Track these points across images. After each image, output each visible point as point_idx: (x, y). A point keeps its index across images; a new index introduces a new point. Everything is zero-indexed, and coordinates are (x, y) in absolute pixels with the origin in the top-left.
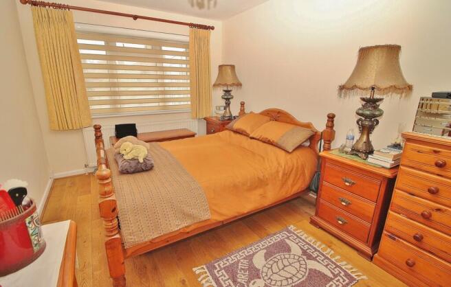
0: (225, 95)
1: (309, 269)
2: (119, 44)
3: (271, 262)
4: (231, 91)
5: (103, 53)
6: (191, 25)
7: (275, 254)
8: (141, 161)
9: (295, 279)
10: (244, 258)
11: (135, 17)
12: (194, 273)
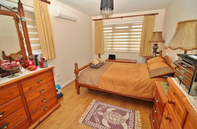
0: (154, 46)
1: (121, 124)
2: (116, 28)
3: (112, 113)
4: (158, 44)
5: (111, 31)
6: (145, 15)
7: (117, 112)
8: (95, 65)
9: (112, 122)
10: (107, 107)
11: (122, 17)
12: (92, 100)
